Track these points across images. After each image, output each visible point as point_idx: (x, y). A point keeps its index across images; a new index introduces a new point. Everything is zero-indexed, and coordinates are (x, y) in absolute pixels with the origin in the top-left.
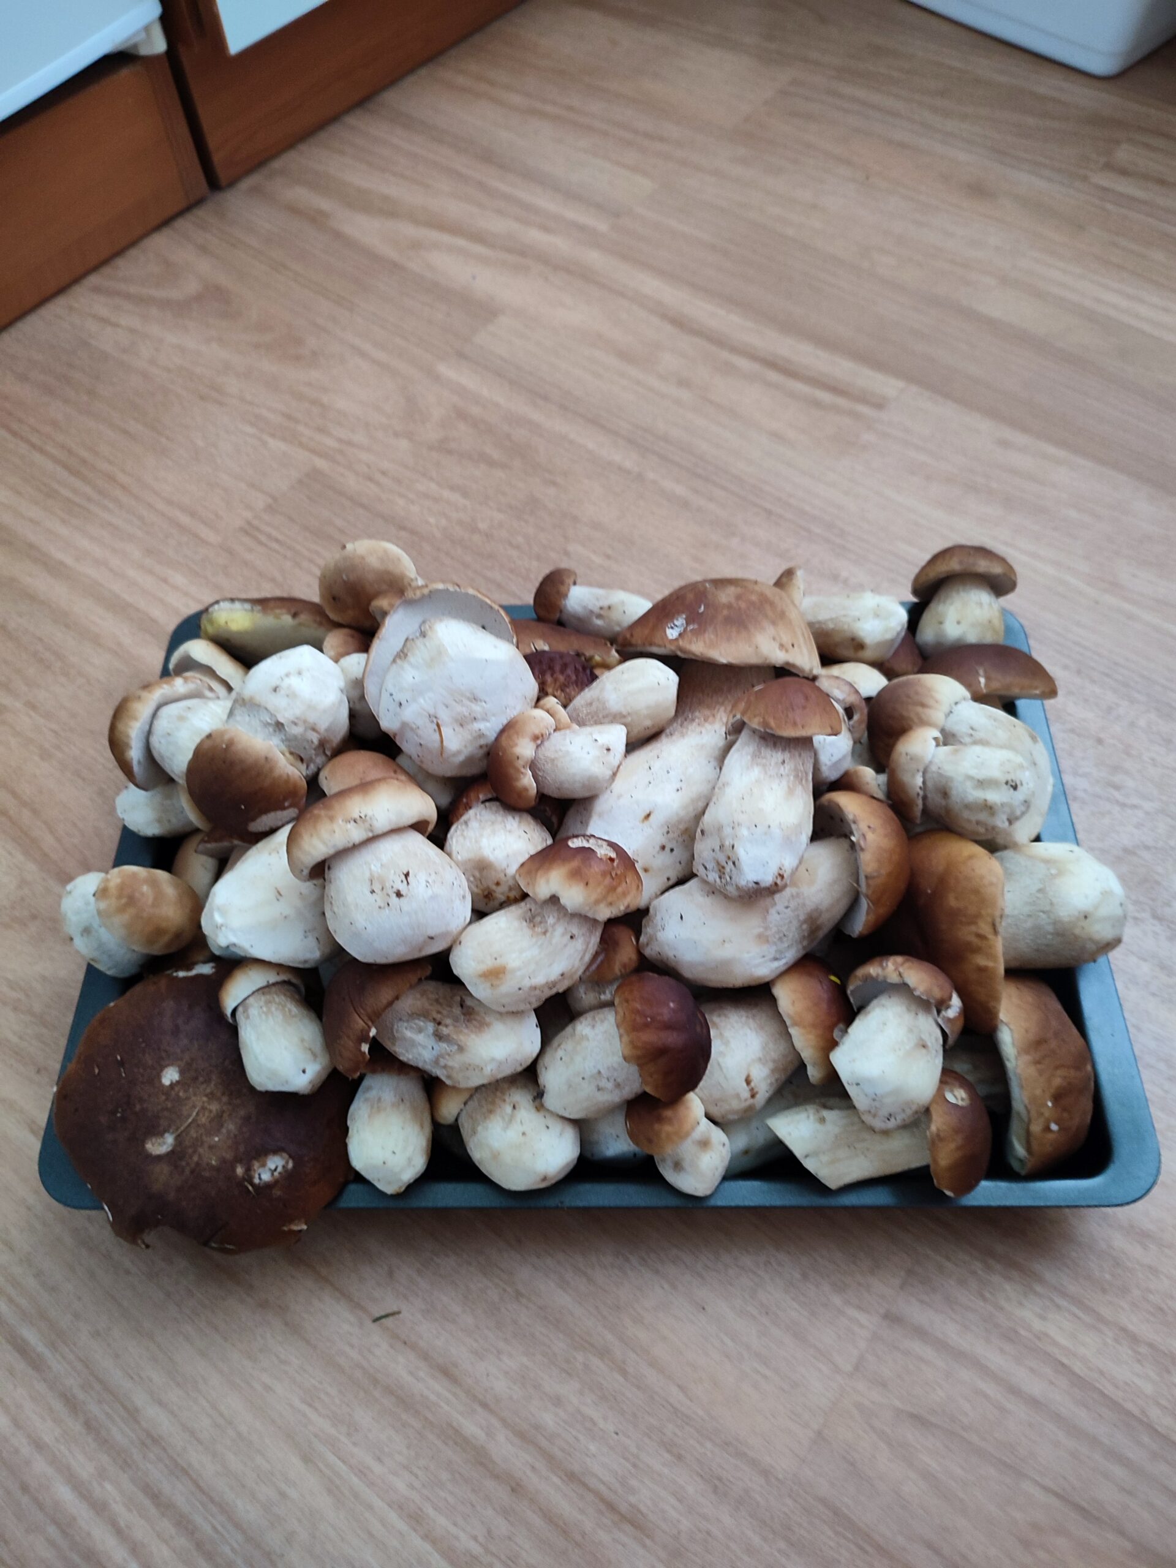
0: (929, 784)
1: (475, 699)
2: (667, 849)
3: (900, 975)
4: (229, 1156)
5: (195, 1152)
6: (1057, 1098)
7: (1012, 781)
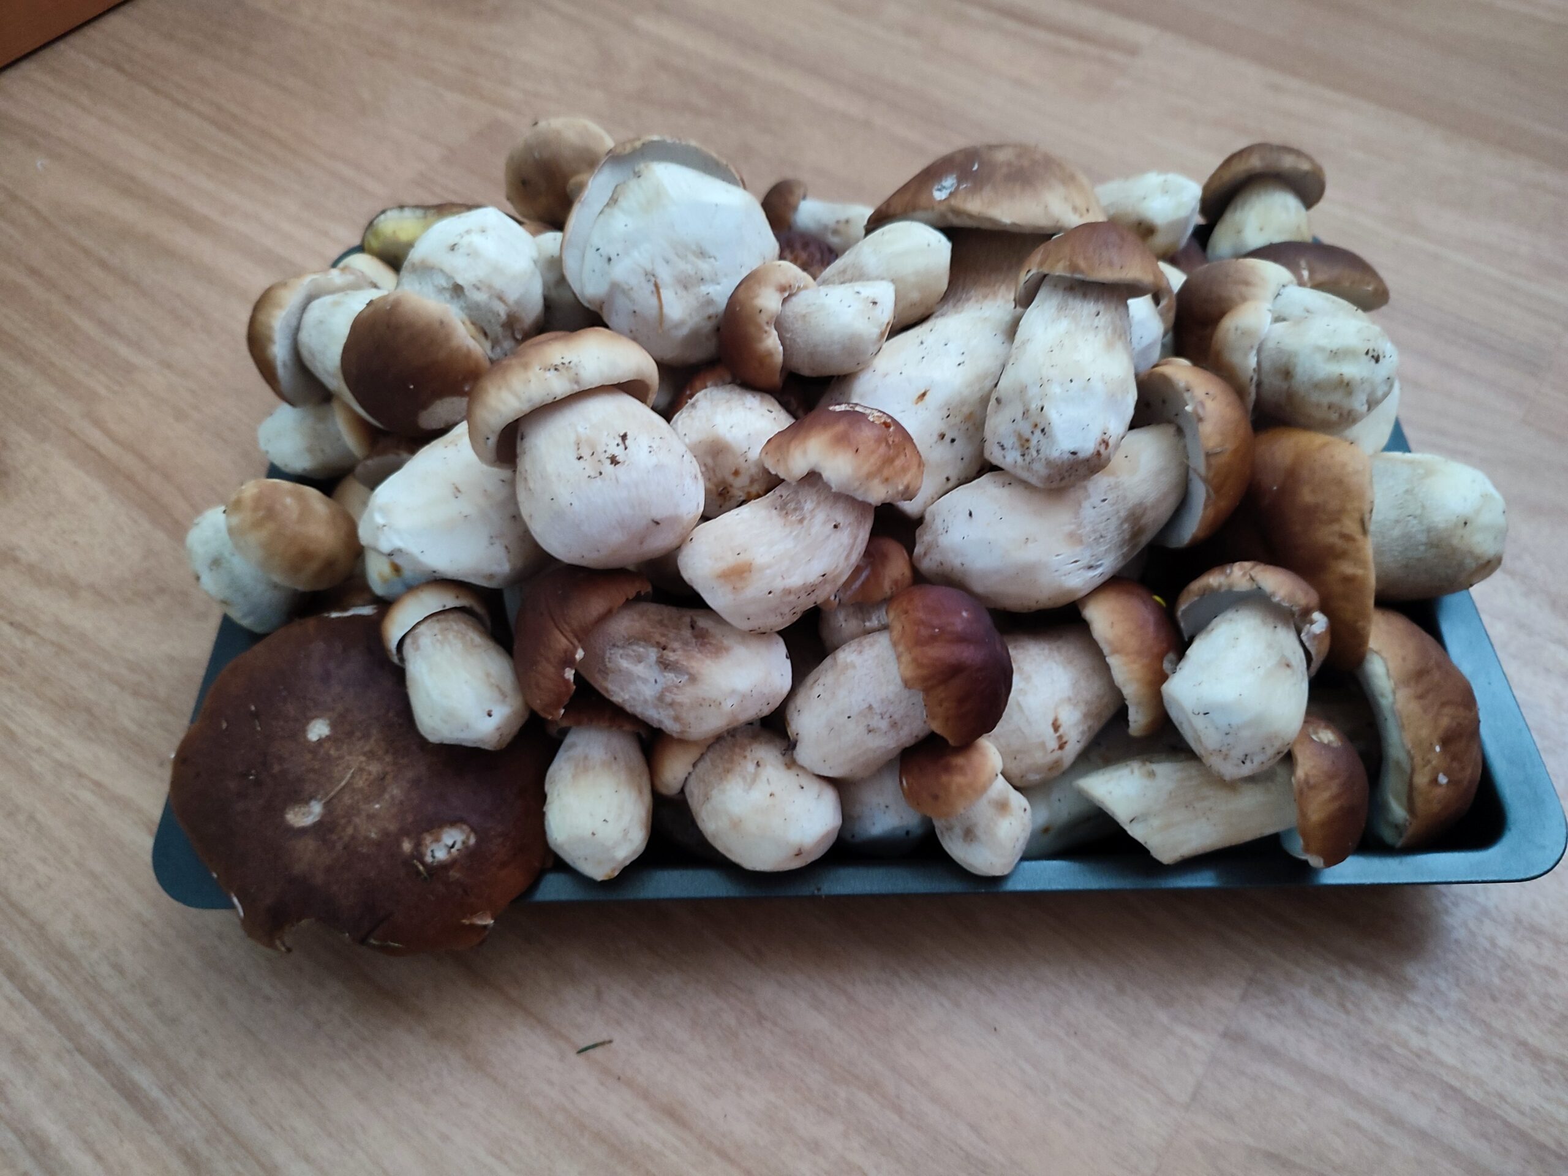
0: (1266, 365)
1: (702, 254)
2: (948, 439)
3: (1252, 579)
4: (392, 827)
5: (349, 822)
6: (1446, 741)
7: (1374, 350)
